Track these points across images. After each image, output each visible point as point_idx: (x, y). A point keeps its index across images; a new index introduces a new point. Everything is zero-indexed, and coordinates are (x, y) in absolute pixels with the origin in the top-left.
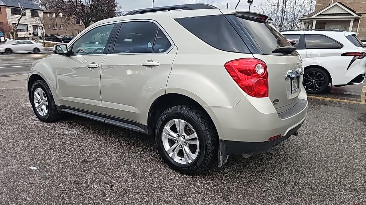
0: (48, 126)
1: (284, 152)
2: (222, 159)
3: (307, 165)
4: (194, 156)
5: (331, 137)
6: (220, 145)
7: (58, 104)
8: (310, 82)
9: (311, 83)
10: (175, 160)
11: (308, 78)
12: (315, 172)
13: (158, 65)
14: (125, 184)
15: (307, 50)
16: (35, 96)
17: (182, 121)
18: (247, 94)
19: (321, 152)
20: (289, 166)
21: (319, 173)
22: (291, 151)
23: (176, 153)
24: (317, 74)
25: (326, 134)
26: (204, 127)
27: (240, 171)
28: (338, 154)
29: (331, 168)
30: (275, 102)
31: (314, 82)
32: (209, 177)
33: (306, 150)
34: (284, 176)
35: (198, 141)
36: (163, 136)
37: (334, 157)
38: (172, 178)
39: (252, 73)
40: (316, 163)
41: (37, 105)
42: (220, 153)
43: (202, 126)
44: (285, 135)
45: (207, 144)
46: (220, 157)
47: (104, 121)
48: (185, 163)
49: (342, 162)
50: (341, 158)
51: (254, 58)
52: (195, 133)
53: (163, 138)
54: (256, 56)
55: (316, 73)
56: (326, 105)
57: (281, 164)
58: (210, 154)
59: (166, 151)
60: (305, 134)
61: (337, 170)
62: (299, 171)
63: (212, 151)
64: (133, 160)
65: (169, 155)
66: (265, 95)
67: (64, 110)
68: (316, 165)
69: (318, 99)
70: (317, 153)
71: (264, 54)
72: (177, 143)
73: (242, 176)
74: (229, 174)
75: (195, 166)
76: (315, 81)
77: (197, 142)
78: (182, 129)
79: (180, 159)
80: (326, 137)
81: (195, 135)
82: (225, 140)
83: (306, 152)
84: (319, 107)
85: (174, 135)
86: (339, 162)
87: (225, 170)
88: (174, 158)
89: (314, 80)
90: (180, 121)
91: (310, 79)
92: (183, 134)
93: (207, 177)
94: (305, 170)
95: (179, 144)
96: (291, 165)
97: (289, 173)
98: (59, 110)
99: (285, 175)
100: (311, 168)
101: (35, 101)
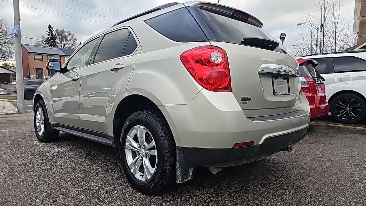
0: (42, 145)
1: (285, 178)
2: (181, 173)
3: (310, 194)
4: (153, 170)
5: (357, 165)
6: (177, 153)
7: (51, 122)
8: (344, 110)
9: (346, 112)
10: (136, 176)
11: (341, 105)
12: (318, 202)
13: (123, 67)
14: (71, 200)
15: (335, 74)
16: (37, 116)
17: (142, 127)
18: (202, 88)
19: (335, 180)
20: (284, 193)
21: (323, 203)
22: (295, 177)
23: (137, 167)
24: (352, 100)
25: (350, 162)
26: (162, 132)
27: (215, 195)
28: (360, 183)
29: (343, 198)
30: (244, 100)
31: (349, 110)
32: (173, 199)
33: (315, 178)
34: (272, 203)
35: (156, 150)
36: (126, 148)
37: (353, 186)
38: (127, 197)
39: (207, 62)
40: (324, 192)
41: (38, 124)
42: (178, 164)
43: (160, 130)
44: (260, 143)
45: (164, 153)
46: (178, 169)
47: (81, 135)
48: (145, 180)
49: (363, 193)
50: (363, 188)
51: (211, 45)
52: (153, 141)
53: (126, 149)
54: (214, 43)
55: (350, 100)
56: (362, 134)
57: (274, 191)
58: (168, 167)
59: (129, 165)
60: (322, 161)
61: (351, 201)
62: (296, 199)
63: (170, 163)
64: (98, 177)
65: (131, 170)
66: (228, 89)
67: (55, 128)
68: (322, 194)
69: (354, 129)
70: (329, 182)
71: (225, 42)
72: (138, 155)
73: (215, 200)
74: (200, 197)
75: (153, 182)
76: (350, 108)
77: (155, 152)
78: (142, 137)
79: (141, 175)
80: (350, 165)
81: (153, 143)
82: (182, 147)
83: (315, 180)
84: (351, 135)
85: (136, 145)
86: (359, 193)
87: (197, 192)
88: (135, 174)
89: (348, 108)
90: (140, 128)
91: (343, 106)
92: (144, 144)
93: (170, 199)
94: (304, 198)
95: (140, 156)
96: (288, 192)
97: (280, 201)
98: (52, 129)
99: (274, 202)
100: (314, 197)
101: (37, 121)
